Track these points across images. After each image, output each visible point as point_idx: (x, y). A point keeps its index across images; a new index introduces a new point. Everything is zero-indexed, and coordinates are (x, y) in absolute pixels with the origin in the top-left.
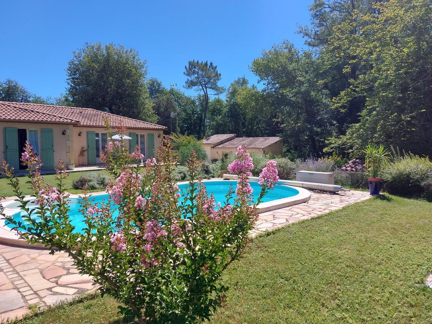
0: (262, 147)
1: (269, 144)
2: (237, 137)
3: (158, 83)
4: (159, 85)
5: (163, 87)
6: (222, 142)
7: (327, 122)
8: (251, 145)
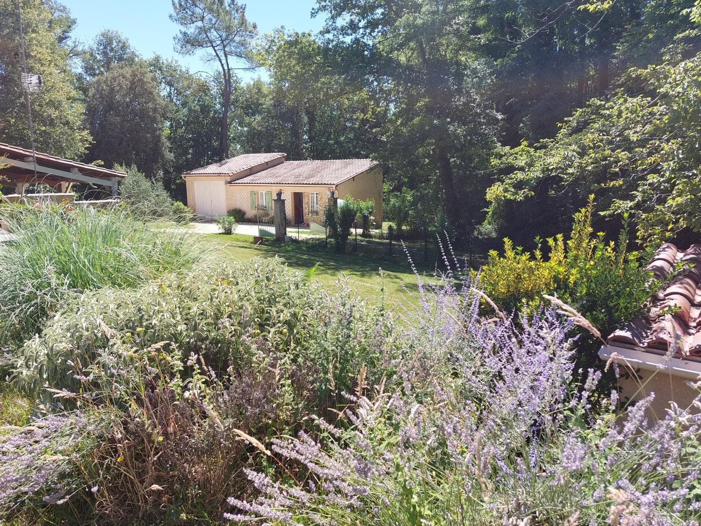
0: (336, 182)
1: (353, 174)
2: (288, 159)
3: (120, 41)
4: (124, 47)
5: (132, 50)
6: (252, 171)
7: (480, 114)
8: (312, 176)
